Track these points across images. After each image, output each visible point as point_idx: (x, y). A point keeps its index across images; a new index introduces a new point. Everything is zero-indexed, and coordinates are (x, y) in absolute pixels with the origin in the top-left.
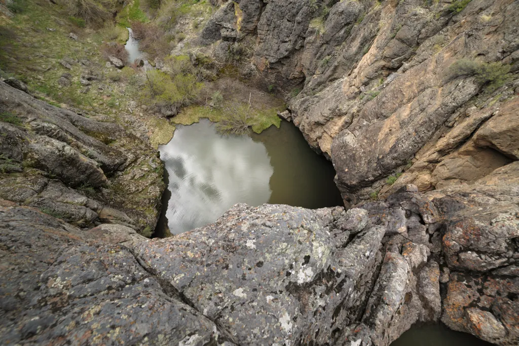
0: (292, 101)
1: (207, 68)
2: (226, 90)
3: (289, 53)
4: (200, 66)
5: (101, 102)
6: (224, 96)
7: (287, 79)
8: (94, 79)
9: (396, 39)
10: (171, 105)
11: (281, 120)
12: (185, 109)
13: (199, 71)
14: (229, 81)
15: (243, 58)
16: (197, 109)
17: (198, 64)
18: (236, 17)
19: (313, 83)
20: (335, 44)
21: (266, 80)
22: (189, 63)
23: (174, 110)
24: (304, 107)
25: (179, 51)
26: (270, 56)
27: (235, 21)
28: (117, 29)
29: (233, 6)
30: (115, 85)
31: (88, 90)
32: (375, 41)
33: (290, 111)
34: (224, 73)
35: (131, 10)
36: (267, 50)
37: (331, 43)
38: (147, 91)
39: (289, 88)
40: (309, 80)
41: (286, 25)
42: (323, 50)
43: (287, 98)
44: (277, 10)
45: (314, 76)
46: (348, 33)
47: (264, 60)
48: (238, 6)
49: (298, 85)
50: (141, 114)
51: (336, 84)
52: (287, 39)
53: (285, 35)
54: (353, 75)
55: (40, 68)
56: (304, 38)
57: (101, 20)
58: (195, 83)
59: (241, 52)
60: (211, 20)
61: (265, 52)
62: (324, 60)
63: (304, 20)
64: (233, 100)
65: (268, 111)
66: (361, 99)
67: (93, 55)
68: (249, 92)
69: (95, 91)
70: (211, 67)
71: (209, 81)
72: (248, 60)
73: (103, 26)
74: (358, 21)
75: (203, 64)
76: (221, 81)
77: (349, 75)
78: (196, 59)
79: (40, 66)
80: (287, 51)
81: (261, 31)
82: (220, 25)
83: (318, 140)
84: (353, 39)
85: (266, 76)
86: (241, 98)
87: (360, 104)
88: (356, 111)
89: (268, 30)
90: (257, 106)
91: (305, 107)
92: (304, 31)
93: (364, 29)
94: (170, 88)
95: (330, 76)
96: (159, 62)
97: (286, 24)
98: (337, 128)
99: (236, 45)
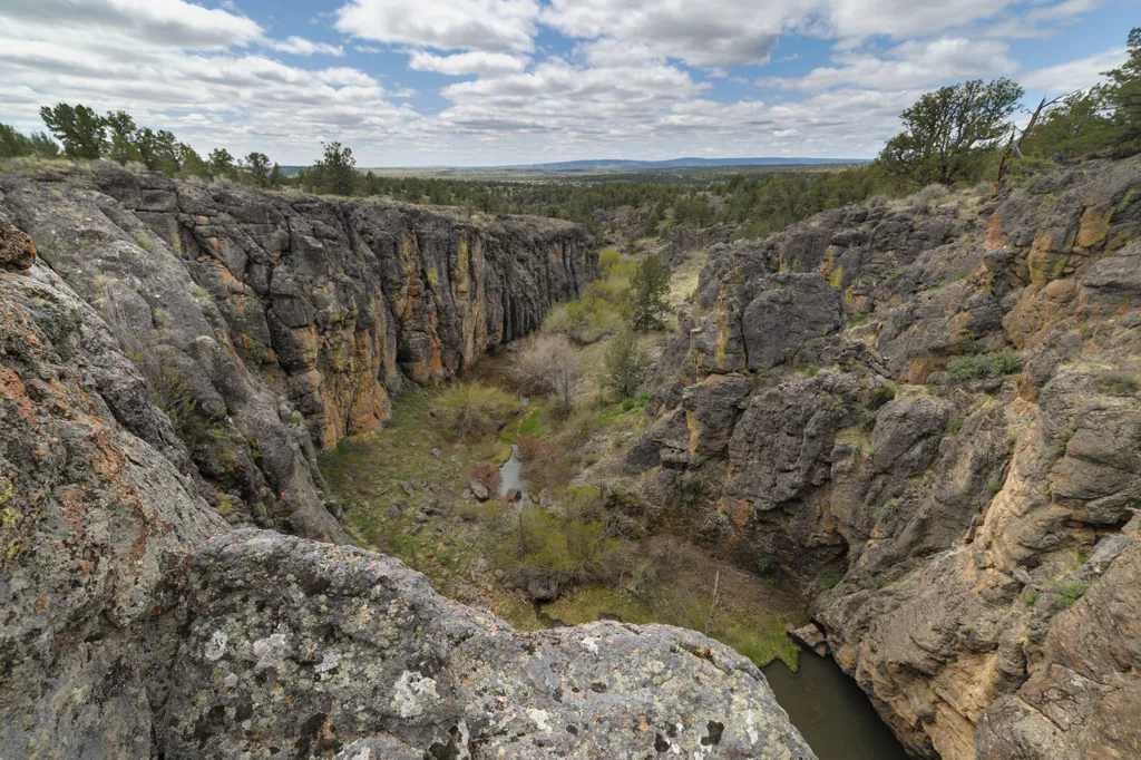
0: (823, 599)
1: (630, 515)
2: (663, 559)
3: (800, 492)
4: (617, 508)
5: (431, 552)
6: (658, 572)
7: (803, 546)
8: (436, 514)
9: (1071, 456)
10: (549, 577)
11: (797, 648)
12: (575, 589)
13: (615, 518)
14: (671, 542)
15: (700, 499)
16: (599, 593)
17: (613, 506)
18: (689, 432)
19: (870, 559)
20: (907, 474)
21: (753, 546)
22: (597, 503)
23: (554, 588)
24: (857, 617)
25: (584, 482)
26: (756, 497)
27: (686, 436)
28: (498, 445)
29: (684, 414)
30: (465, 526)
31: (419, 530)
32: (1013, 464)
33: (822, 628)
34: (661, 525)
35: (525, 422)
36: (749, 485)
37: (895, 472)
38: (512, 545)
39: (812, 568)
40: (857, 551)
41: (786, 441)
42: (880, 486)
43: (807, 592)
44: (765, 418)
45: (871, 542)
46: (934, 453)
47: (744, 505)
48: (693, 414)
49: (833, 562)
50: (490, 587)
51: (937, 563)
52: (791, 466)
53: (785, 458)
54: (980, 542)
55: (373, 491)
56: (830, 464)
57: (479, 433)
58: (603, 540)
59: (696, 489)
60: (645, 436)
61: (747, 490)
62: (886, 506)
63: (822, 432)
64: (677, 585)
65: (761, 619)
66: (1031, 604)
67: (451, 478)
68: (713, 570)
69: (429, 533)
70: (637, 512)
71: (631, 539)
72: (712, 503)
73: (480, 442)
74: (949, 429)
75: (622, 504)
76: (655, 540)
77: (970, 541)
78: (611, 497)
79: (375, 489)
80: (793, 488)
81: (735, 453)
82: (660, 443)
83: (926, 727)
84: (951, 463)
85: (752, 537)
86: (696, 580)
87: (1033, 617)
88: (1024, 639)
89: (749, 451)
90: (733, 604)
91: (862, 619)
92: (826, 450)
93: (972, 443)
94: (556, 543)
95: (912, 544)
96: (547, 497)
97: (783, 440)
98: (978, 690)
99: (688, 475)
